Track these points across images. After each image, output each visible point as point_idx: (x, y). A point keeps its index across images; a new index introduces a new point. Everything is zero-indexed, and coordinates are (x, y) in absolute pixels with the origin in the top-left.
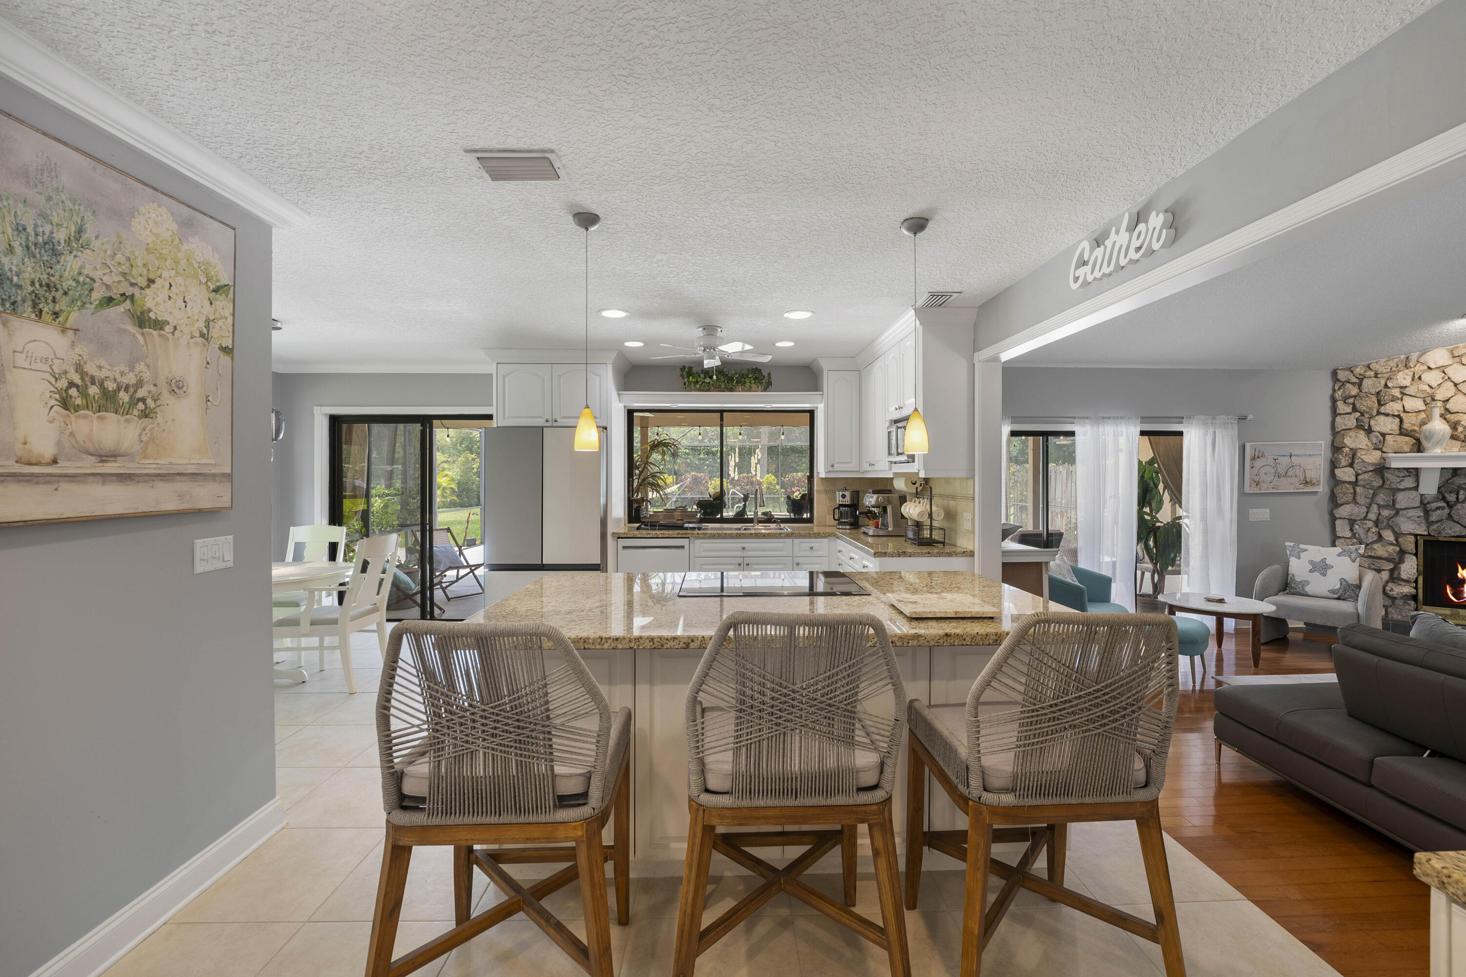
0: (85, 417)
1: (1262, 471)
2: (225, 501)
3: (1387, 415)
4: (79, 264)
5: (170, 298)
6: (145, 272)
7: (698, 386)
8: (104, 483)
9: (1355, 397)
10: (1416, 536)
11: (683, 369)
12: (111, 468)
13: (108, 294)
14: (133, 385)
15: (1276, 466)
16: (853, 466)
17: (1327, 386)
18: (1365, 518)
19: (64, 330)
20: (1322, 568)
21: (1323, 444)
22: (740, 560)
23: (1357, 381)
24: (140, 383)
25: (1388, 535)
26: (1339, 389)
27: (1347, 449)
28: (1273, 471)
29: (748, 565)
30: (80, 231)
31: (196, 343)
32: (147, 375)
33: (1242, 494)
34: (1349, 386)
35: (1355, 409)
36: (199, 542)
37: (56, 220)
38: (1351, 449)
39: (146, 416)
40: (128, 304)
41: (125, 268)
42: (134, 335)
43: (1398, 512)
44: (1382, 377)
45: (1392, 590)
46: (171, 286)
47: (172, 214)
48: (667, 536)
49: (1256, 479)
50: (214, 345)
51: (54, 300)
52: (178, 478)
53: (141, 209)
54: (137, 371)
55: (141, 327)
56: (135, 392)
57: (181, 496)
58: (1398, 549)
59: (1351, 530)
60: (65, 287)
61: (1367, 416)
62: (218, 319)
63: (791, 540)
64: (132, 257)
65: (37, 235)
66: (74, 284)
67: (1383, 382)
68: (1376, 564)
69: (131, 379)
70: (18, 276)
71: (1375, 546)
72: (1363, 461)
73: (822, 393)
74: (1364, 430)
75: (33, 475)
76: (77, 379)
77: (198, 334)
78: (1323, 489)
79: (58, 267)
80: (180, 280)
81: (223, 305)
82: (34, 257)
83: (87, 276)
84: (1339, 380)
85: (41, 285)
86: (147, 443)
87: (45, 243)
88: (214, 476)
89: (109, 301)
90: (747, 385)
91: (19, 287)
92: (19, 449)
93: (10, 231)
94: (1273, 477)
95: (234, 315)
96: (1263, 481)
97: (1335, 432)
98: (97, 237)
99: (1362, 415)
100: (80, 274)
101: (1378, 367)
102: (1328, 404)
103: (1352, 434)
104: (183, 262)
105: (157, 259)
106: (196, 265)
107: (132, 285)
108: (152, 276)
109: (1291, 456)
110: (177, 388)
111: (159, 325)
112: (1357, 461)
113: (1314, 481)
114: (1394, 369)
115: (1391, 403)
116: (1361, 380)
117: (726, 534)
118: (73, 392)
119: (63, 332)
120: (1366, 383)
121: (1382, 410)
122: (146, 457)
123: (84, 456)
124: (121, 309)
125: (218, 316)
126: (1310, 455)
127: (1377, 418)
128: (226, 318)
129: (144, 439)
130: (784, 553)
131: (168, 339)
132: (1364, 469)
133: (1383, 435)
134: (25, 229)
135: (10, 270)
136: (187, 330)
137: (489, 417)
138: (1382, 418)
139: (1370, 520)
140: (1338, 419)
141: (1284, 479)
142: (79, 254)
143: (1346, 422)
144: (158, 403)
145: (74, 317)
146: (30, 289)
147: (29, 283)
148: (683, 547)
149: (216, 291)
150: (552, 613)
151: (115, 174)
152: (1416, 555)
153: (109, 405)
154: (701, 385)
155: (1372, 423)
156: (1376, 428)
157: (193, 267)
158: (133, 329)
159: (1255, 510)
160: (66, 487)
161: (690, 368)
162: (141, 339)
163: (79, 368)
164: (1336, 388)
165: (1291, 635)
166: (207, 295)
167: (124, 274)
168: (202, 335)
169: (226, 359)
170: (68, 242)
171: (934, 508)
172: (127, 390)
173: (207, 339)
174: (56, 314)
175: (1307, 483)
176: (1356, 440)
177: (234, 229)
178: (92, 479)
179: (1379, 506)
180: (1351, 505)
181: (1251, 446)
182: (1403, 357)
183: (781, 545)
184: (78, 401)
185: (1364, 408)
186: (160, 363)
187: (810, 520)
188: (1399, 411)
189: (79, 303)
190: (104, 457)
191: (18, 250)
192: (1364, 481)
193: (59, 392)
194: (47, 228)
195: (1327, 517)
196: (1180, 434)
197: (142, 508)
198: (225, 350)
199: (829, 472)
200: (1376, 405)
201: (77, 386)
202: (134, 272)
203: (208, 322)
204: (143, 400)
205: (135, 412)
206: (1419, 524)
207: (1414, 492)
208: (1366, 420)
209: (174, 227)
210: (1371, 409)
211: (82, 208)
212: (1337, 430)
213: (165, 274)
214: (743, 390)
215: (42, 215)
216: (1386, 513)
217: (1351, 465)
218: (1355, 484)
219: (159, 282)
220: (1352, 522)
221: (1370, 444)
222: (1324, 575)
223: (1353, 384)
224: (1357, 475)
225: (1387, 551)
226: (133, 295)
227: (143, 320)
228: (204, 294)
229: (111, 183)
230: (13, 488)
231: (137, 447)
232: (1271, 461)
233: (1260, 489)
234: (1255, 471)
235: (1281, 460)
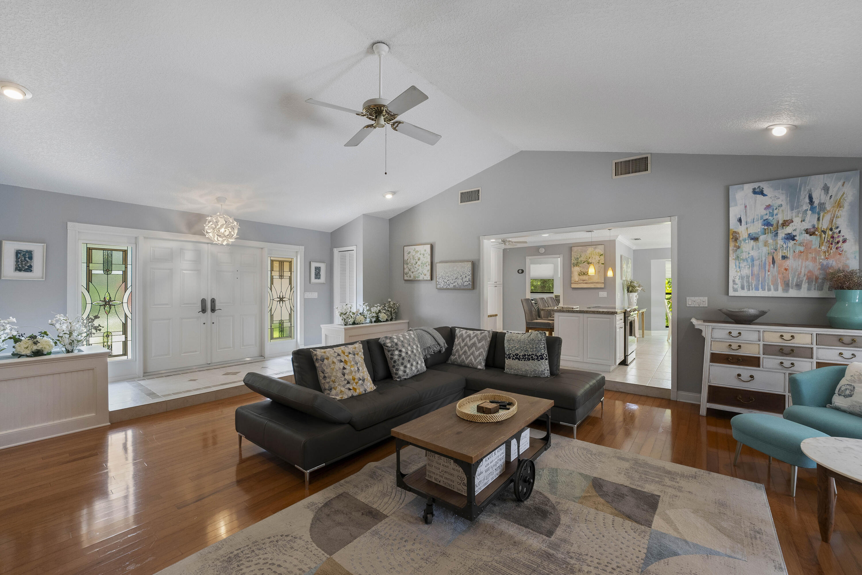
0: (581, 276)
2: (603, 286)
6: (589, 257)
12: (584, 282)
30: (581, 255)
31: (597, 264)
36: (600, 292)
41: (586, 257)
46: (593, 257)
50: (600, 264)
52: (594, 283)
53: (588, 249)
57: (595, 286)
60: (579, 262)
81: (602, 257)
88: (600, 283)
89: (584, 262)
111: (591, 263)
118: (580, 274)
119: (579, 267)
142: (581, 258)
153: (584, 274)
157: (596, 253)
158: (588, 265)
160: (579, 284)
163: (581, 271)
172: (586, 272)
177: (604, 245)
178: (582, 283)
190: (583, 281)
198: (602, 264)
203: (599, 261)
205: (588, 275)
211: (581, 252)
215: (577, 255)
226: (587, 261)
228: (598, 256)
229: (584, 248)
230: (574, 284)
231: (588, 279)
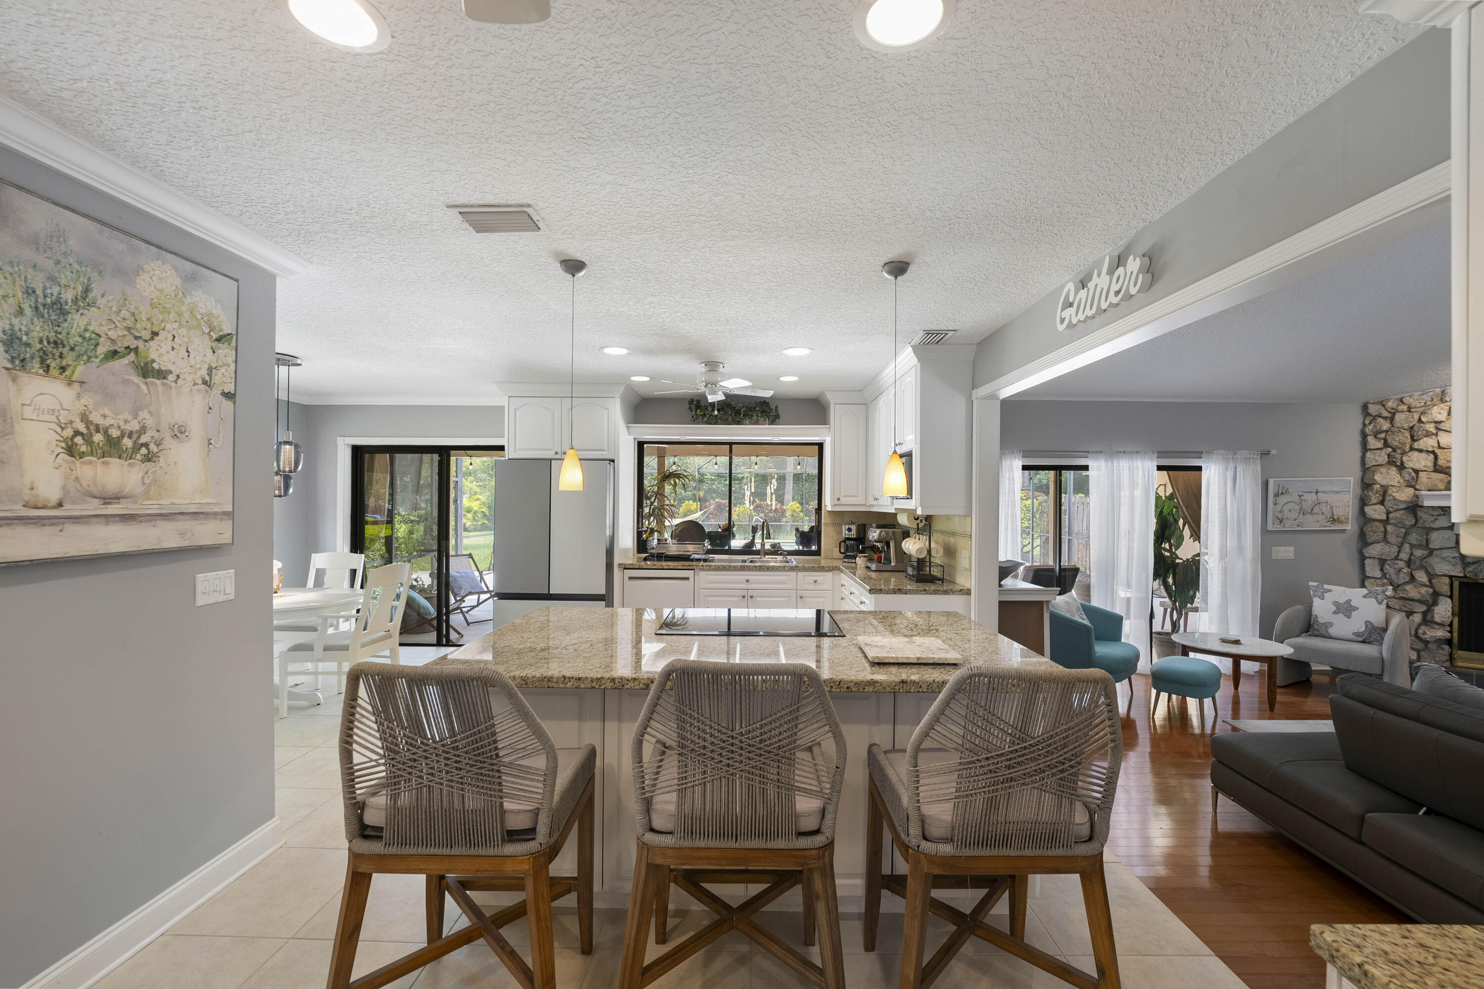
0: (90, 463)
1: (1287, 508)
2: (226, 538)
3: (1421, 451)
4: (86, 321)
5: (173, 348)
6: (149, 325)
7: (705, 419)
8: (107, 523)
9: (1387, 431)
10: (1451, 577)
11: (691, 402)
12: (114, 509)
13: (113, 348)
14: (137, 432)
15: (1301, 503)
16: (860, 500)
17: (1356, 421)
18: (1396, 558)
19: (70, 383)
20: (1346, 609)
21: (1352, 480)
22: (744, 593)
23: (1389, 415)
24: (143, 430)
25: (1421, 576)
26: (1370, 423)
27: (1378, 486)
28: (1298, 508)
29: (751, 597)
30: (87, 290)
31: (198, 390)
32: (150, 422)
33: (1265, 531)
34: (1380, 420)
35: (1386, 445)
36: (200, 577)
37: (63, 282)
38: (1382, 486)
39: (149, 460)
40: (132, 357)
41: (129, 323)
42: (138, 386)
43: (1431, 552)
44: (1416, 412)
45: (1424, 633)
46: (174, 337)
47: (176, 269)
48: (672, 567)
49: (1280, 516)
50: (216, 392)
51: (61, 356)
52: (180, 517)
53: (147, 267)
54: (140, 418)
55: (145, 376)
56: (139, 437)
57: (182, 534)
58: (1431, 590)
59: (1382, 570)
60: (72, 343)
61: (1399, 451)
62: (221, 366)
63: (795, 573)
64: (137, 312)
65: (45, 296)
66: (80, 340)
67: (1416, 417)
68: (1408, 605)
69: (134, 426)
70: (27, 335)
71: (1407, 587)
72: (1395, 499)
73: (828, 426)
74: (1396, 466)
75: (39, 518)
76: (82, 428)
77: (200, 382)
78: (1351, 526)
79: (66, 325)
80: (183, 331)
81: (226, 353)
82: (43, 317)
83: (93, 332)
84: (1369, 414)
85: (49, 343)
86: (149, 485)
87: (53, 304)
88: (215, 515)
89: (114, 354)
90: (754, 418)
91: (28, 345)
92: (27, 495)
93: (20, 294)
94: (1297, 514)
95: (236, 362)
96: (1287, 518)
97: (1366, 469)
98: (103, 296)
99: (1394, 450)
100: (86, 330)
101: (1411, 401)
102: (1357, 438)
103: (1383, 470)
104: (186, 315)
105: (161, 312)
106: (199, 317)
107: (136, 338)
108: (156, 329)
109: (1317, 493)
110: (179, 432)
111: (162, 374)
112: (1388, 498)
113: (1342, 518)
114: (1429, 403)
115: (1426, 439)
116: (1393, 414)
117: (730, 566)
118: (79, 440)
119: (69, 384)
120: (1399, 418)
121: (1416, 445)
122: (148, 499)
123: (89, 499)
124: (126, 361)
125: (221, 364)
126: (1338, 492)
127: (1410, 454)
128: (229, 365)
129: (147, 481)
130: (788, 586)
131: (171, 388)
132: (1396, 507)
133: (1417, 472)
134: (34, 292)
135: (20, 330)
136: (190, 378)
137: (501, 448)
138: (1416, 454)
139: (1401, 560)
140: (1368, 454)
141: (1310, 516)
142: (85, 312)
143: (1377, 458)
144: (161, 447)
145: (79, 371)
146: (39, 346)
147: (37, 340)
148: (688, 579)
149: (219, 340)
150: (527, 650)
151: (122, 236)
152: (1451, 597)
153: (113, 451)
154: (708, 418)
155: (1405, 459)
156: (1409, 464)
157: (196, 319)
158: (136, 379)
159: (1279, 548)
160: (70, 528)
161: (698, 401)
162: (144, 388)
163: (84, 418)
164: (1367, 422)
165: (1314, 678)
166: (210, 344)
167: (128, 329)
168: (205, 382)
169: (228, 404)
170: (75, 301)
171: (933, 545)
172: (130, 437)
173: (209, 386)
174: (63, 369)
175: (1334, 520)
176: (1388, 477)
177: (237, 281)
178: (95, 520)
179: (1412, 546)
180: (1382, 544)
181: (1274, 482)
182: (1438, 390)
183: (786, 578)
184: (83, 448)
185: (1396, 444)
186: (163, 410)
187: (818, 553)
188: (1433, 447)
189: (85, 358)
190: (107, 499)
191: (28, 311)
192: (1396, 519)
193: (65, 440)
194: (56, 290)
195: (1356, 556)
196: (1199, 469)
197: (144, 546)
198: (228, 396)
199: (835, 505)
200: (1409, 440)
201: (82, 434)
202: (138, 326)
203: (210, 370)
204: (146, 445)
205: (138, 457)
206: (1454, 565)
207: (1449, 532)
208: (1398, 456)
209: (178, 282)
210: (1404, 444)
211: (89, 269)
212: (1367, 466)
213: (169, 326)
214: (750, 424)
215: (52, 279)
216: (1418, 553)
217: (1382, 503)
218: (1386, 522)
219: (162, 334)
220: (1382, 562)
221: (1402, 481)
222: (1349, 617)
223: (1385, 418)
224: (1388, 513)
225: (1419, 593)
226: (137, 348)
227: (147, 371)
228: (207, 343)
229: (117, 245)
230: (20, 531)
231: (139, 490)
232: (1296, 498)
233: (1284, 526)
234: (1279, 507)
235: (1307, 496)
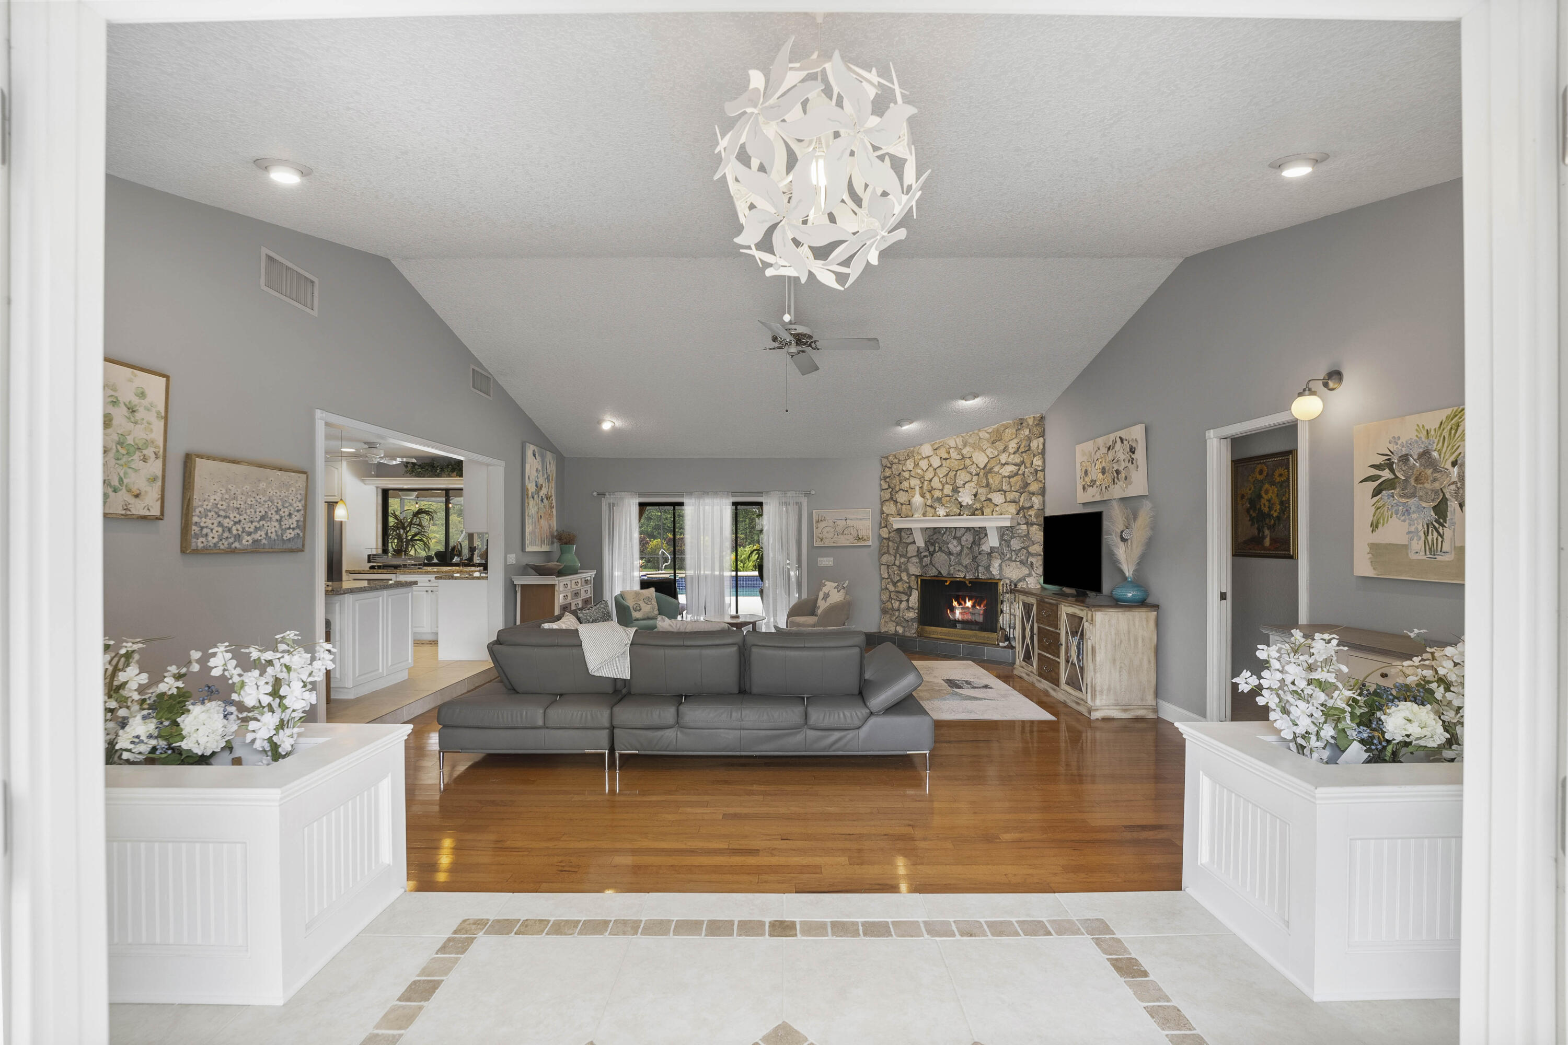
1: (825, 530)
3: (903, 491)
9: (890, 477)
10: (917, 576)
15: (835, 527)
18: (894, 564)
21: (870, 511)
25: (905, 577)
26: (883, 471)
27: (886, 515)
28: (833, 530)
33: (811, 546)
34: (887, 470)
35: (889, 486)
43: (908, 559)
44: (901, 463)
45: (906, 615)
49: (821, 536)
58: (908, 585)
59: (888, 573)
61: (894, 491)
67: (901, 467)
68: (899, 597)
71: (898, 584)
72: (892, 524)
74: (893, 501)
78: (873, 543)
84: (882, 465)
94: (834, 534)
96: (826, 538)
97: (882, 503)
101: (899, 455)
102: (878, 482)
103: (888, 504)
109: (846, 520)
112: (888, 523)
113: (868, 538)
114: (906, 457)
115: (905, 482)
116: (892, 465)
120: (894, 467)
121: (901, 487)
126: (859, 518)
127: (898, 492)
132: (893, 530)
133: (901, 505)
138: (901, 492)
139: (896, 566)
140: (883, 493)
141: (842, 536)
152: (917, 590)
155: (896, 496)
156: (898, 500)
159: (822, 559)
175: (859, 539)
176: (890, 509)
179: (900, 556)
180: (888, 555)
181: (816, 512)
188: (907, 487)
192: (893, 538)
195: (876, 563)
200: (898, 483)
206: (917, 568)
207: (914, 546)
208: (894, 494)
210: (895, 486)
216: (902, 560)
217: (886, 526)
218: (888, 539)
220: (887, 568)
221: (895, 511)
224: (890, 533)
225: (904, 587)
232: (831, 524)
233: (824, 544)
234: (820, 530)
235: (838, 522)
